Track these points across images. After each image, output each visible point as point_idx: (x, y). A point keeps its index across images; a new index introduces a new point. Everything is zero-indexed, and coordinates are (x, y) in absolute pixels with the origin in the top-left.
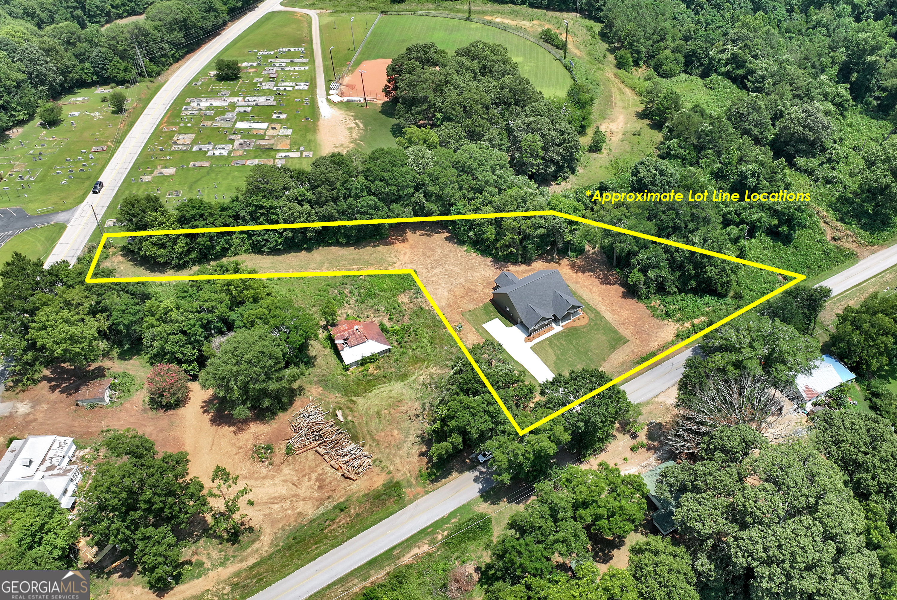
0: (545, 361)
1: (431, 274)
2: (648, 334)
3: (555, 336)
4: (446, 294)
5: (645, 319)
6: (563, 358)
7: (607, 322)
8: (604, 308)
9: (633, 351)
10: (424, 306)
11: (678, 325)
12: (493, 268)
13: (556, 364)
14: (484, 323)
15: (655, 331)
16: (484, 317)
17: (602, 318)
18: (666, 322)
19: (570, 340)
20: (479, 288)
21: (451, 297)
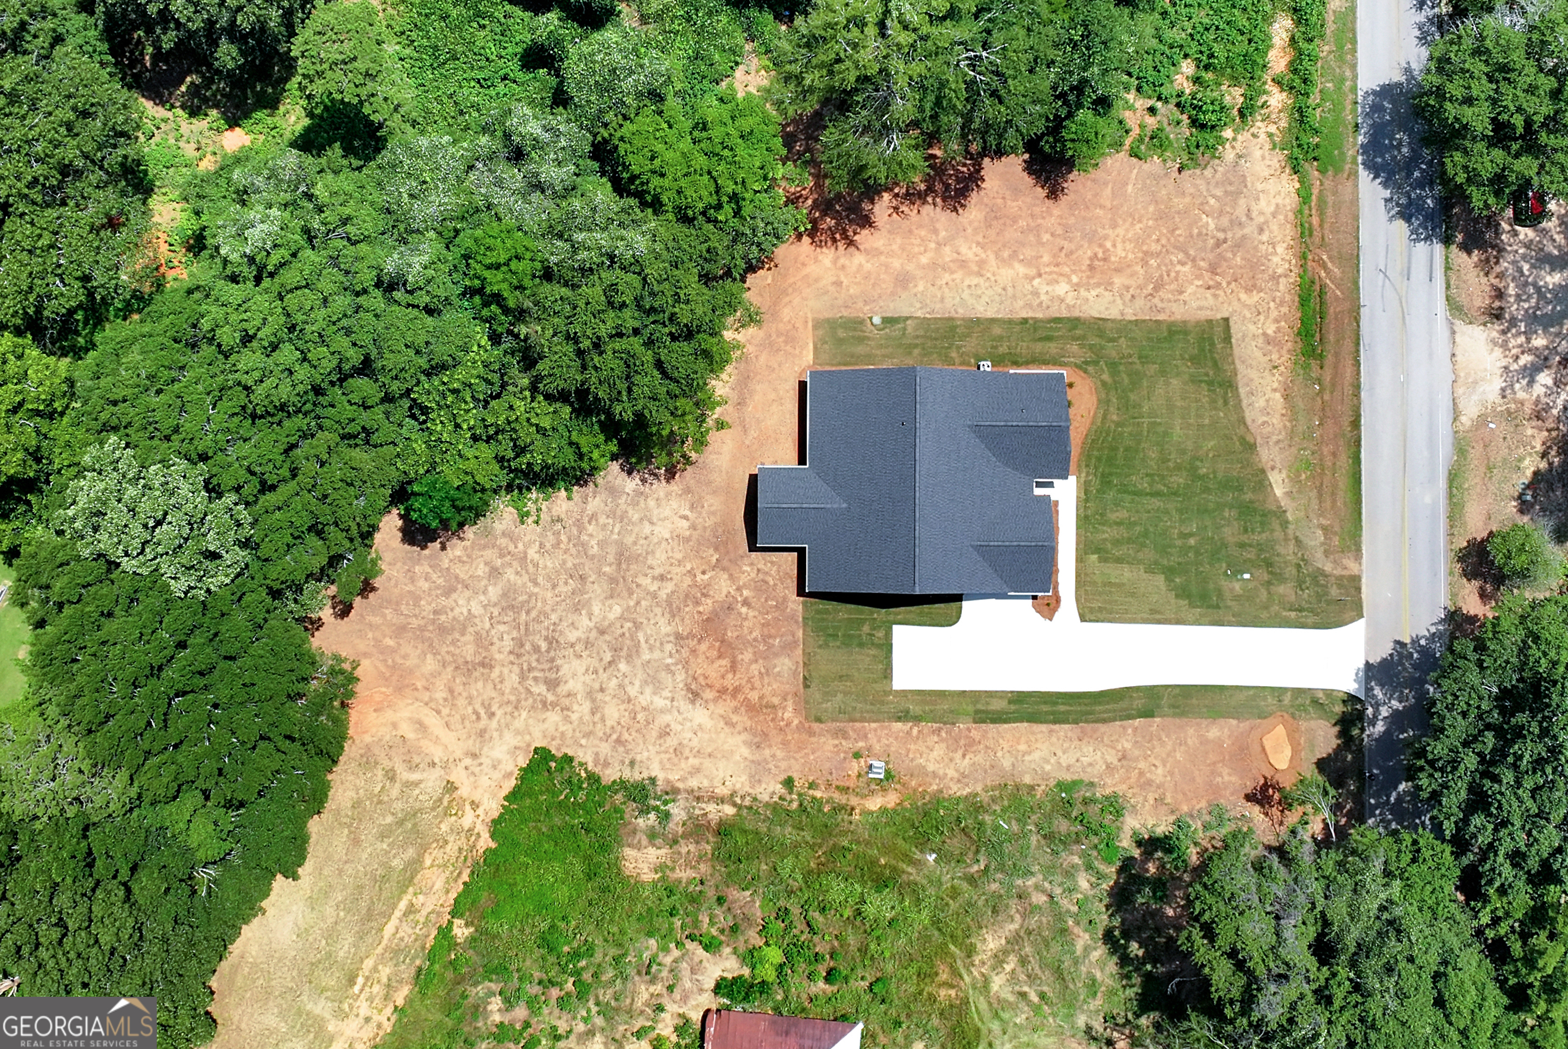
0: (1156, 617)
1: (582, 709)
2: (1238, 246)
3: (1084, 521)
4: (700, 716)
5: (1180, 203)
6: (1174, 560)
7: (1124, 328)
8: (1062, 288)
9: (1268, 340)
10: (714, 812)
11: (1261, 127)
12: (660, 488)
13: (1183, 593)
14: (887, 673)
15: (1240, 212)
16: (865, 658)
17: (1098, 326)
18: (1229, 155)
19: (1124, 489)
20: (723, 586)
21: (724, 707)
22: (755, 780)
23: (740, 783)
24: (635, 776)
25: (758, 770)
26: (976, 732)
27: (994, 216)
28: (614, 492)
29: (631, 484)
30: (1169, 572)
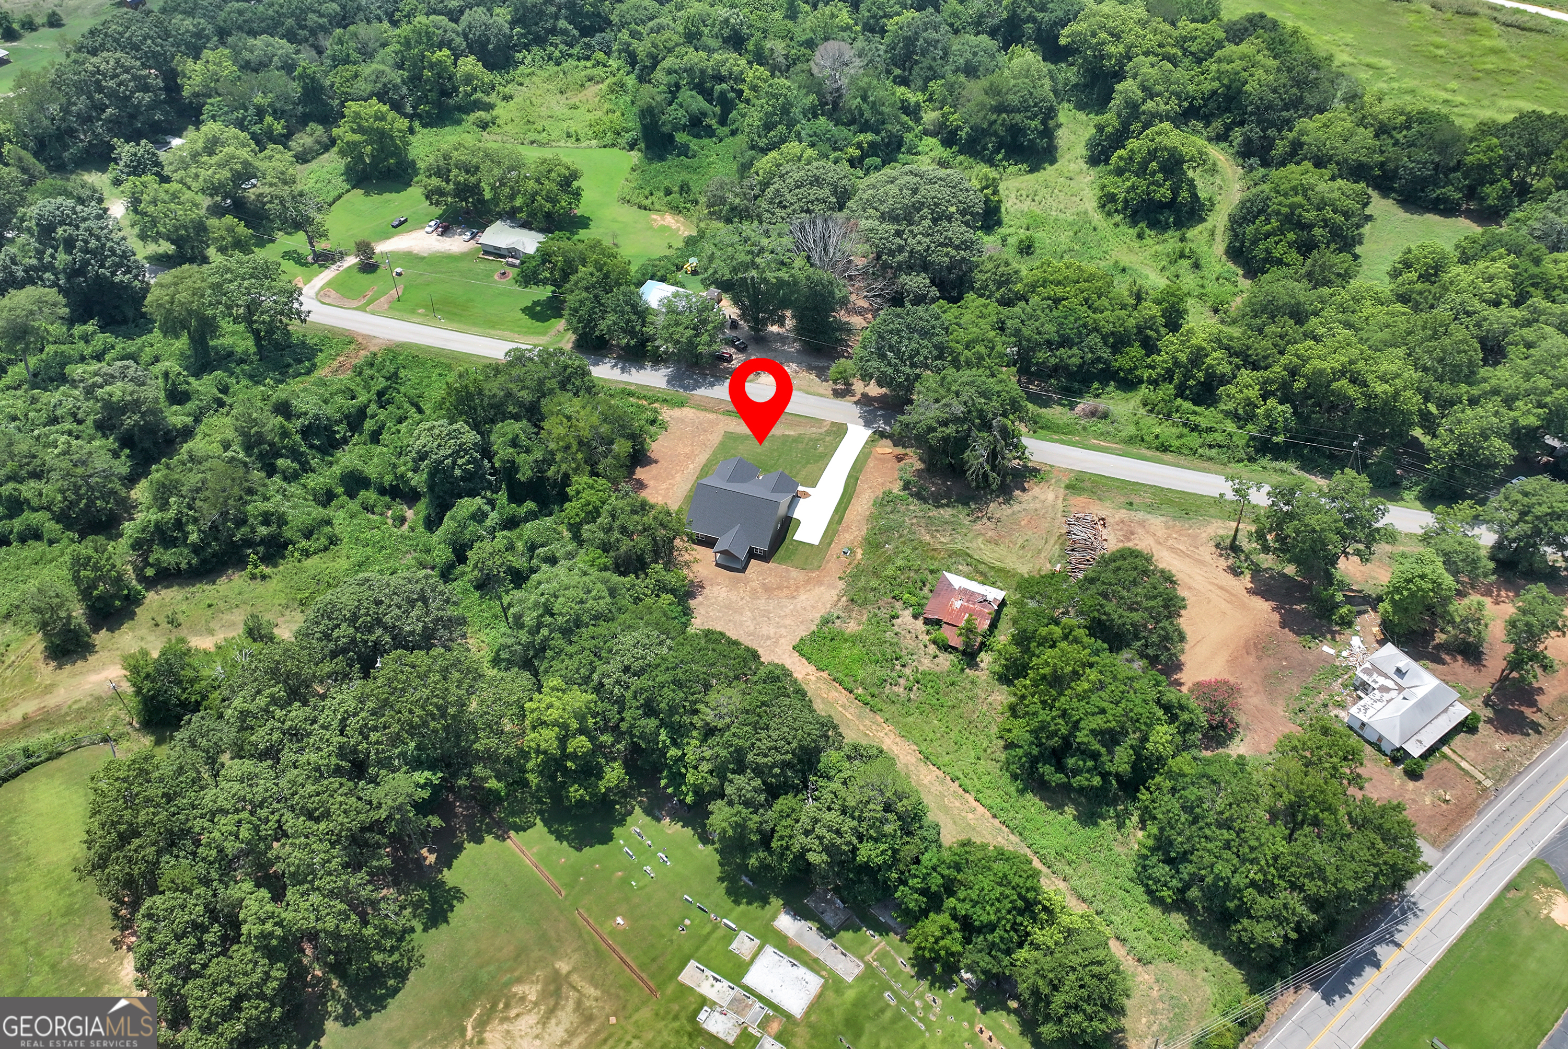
1: (783, 631)
4: (803, 597)
5: (673, 434)
6: (804, 461)
7: (713, 454)
8: (691, 467)
10: (843, 602)
11: (664, 412)
13: (816, 461)
14: (811, 545)
15: (690, 423)
16: (802, 549)
17: (709, 461)
18: (667, 419)
20: (755, 584)
21: (802, 591)
22: (835, 587)
23: (834, 593)
24: (817, 621)
25: (831, 586)
26: (844, 524)
27: (655, 478)
28: (701, 604)
29: (700, 598)
30: (808, 463)
